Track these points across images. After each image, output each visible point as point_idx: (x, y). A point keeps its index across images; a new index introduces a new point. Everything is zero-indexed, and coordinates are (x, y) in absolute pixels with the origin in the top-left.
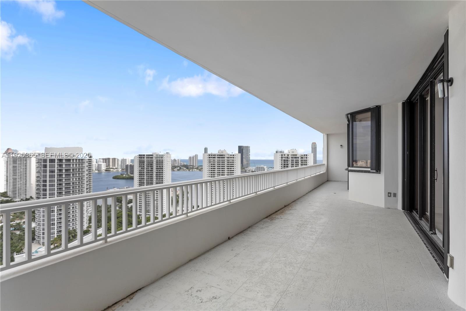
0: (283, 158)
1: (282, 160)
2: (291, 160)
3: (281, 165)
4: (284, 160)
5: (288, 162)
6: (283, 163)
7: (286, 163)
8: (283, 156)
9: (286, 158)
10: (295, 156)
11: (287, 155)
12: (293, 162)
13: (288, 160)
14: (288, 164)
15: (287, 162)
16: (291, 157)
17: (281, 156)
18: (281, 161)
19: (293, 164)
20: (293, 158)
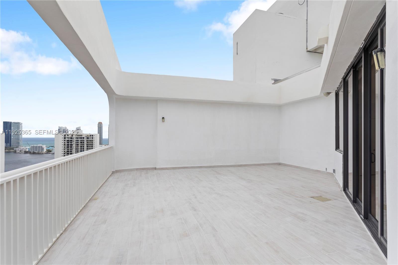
0: (66, 138)
1: (65, 140)
2: (76, 140)
3: (63, 146)
4: (67, 140)
5: (72, 142)
6: (66, 144)
7: (70, 144)
8: (66, 136)
9: (70, 138)
10: (80, 137)
11: (71, 136)
12: (78, 142)
13: (72, 140)
14: (72, 144)
15: (70, 142)
16: (76, 138)
17: (63, 137)
18: (63, 141)
19: (78, 145)
20: (78, 138)
